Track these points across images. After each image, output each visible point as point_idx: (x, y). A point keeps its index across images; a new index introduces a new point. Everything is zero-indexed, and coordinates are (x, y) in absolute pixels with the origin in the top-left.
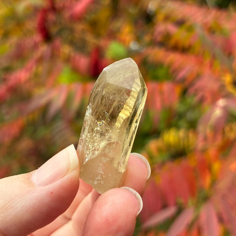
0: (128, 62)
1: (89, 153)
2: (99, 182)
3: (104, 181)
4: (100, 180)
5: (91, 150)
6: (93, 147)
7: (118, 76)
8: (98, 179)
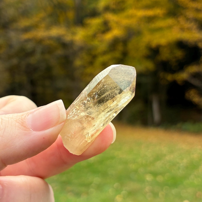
0: (132, 70)
1: (71, 115)
2: (68, 138)
3: (71, 139)
4: (69, 137)
5: (73, 114)
6: (76, 112)
7: (120, 76)
8: (68, 136)
